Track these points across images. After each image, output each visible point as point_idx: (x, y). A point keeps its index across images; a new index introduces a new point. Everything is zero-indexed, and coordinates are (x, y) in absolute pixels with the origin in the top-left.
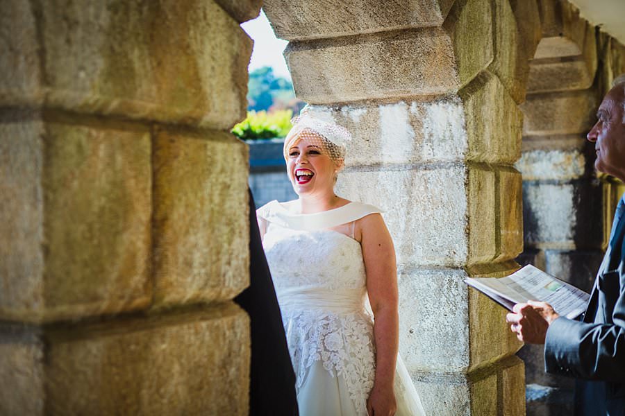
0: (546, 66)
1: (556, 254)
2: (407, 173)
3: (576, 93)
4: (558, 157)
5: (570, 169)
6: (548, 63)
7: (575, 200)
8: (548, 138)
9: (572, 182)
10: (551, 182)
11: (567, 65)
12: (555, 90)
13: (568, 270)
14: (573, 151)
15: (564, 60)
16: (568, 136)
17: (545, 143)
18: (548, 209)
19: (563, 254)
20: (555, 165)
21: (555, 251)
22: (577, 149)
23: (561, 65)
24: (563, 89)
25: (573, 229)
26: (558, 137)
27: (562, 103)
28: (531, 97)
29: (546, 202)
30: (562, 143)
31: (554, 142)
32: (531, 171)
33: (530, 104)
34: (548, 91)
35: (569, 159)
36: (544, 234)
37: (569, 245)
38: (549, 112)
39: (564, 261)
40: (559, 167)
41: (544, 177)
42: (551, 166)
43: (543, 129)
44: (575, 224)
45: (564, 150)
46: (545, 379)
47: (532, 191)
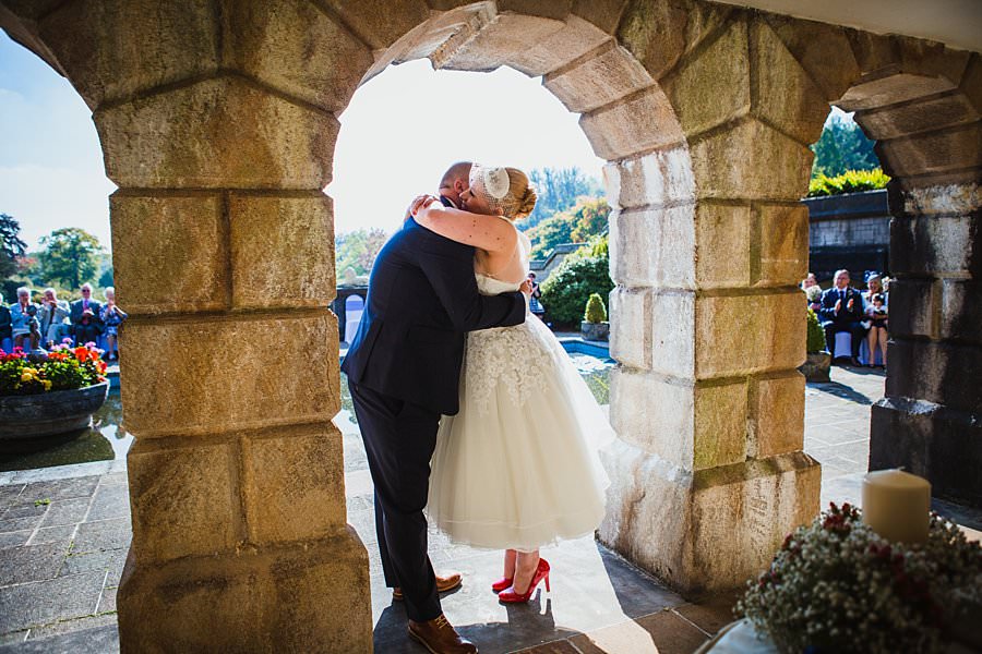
0: (927, 103)
1: (951, 283)
2: (660, 211)
3: (967, 127)
4: (957, 190)
5: (968, 201)
6: (928, 100)
7: (971, 231)
8: (947, 173)
9: (971, 214)
10: (950, 215)
11: (947, 100)
12: (944, 126)
13: (962, 298)
14: (971, 184)
15: (943, 95)
16: (965, 170)
17: (942, 178)
18: (946, 240)
19: (958, 282)
20: (954, 198)
21: (951, 280)
22: (975, 181)
23: (941, 101)
24: (951, 125)
25: (968, 259)
26: (956, 171)
27: (954, 137)
28: (924, 136)
29: (944, 234)
30: (959, 177)
31: (952, 176)
32: (931, 206)
33: (924, 142)
34: (939, 127)
35: (967, 191)
36: (941, 265)
37: (964, 274)
38: (943, 147)
39: (959, 290)
40: (958, 200)
41: (944, 211)
42: (950, 200)
43: (940, 165)
44: (970, 254)
45: (961, 184)
46: (935, 397)
47: (931, 223)
